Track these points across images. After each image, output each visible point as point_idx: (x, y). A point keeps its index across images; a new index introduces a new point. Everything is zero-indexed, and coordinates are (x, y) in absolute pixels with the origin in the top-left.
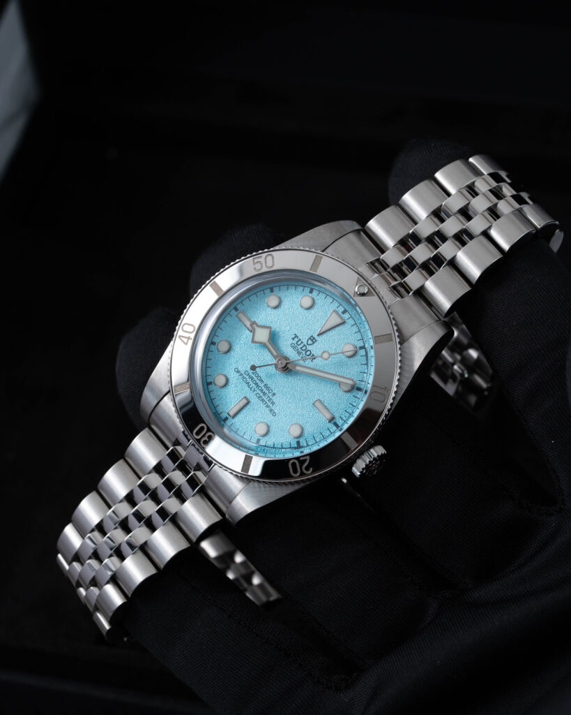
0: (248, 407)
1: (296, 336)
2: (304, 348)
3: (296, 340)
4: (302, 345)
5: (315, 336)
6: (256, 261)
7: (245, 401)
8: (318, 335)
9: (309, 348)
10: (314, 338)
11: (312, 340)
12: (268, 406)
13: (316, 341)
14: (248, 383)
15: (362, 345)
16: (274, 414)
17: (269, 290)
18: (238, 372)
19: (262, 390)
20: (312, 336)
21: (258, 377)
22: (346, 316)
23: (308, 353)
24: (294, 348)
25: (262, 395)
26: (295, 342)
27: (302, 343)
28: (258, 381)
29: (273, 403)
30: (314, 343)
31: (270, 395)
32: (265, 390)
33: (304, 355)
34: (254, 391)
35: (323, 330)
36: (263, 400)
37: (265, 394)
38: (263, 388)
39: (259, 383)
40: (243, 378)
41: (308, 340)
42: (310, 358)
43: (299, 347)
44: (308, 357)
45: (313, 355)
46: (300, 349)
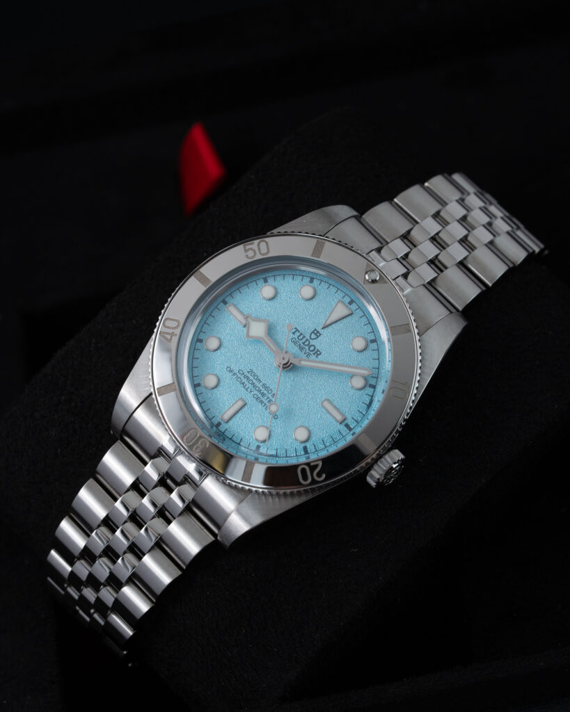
0: (245, 409)
1: (297, 330)
2: (306, 343)
3: (297, 334)
4: (304, 340)
5: (319, 329)
6: (247, 247)
7: (240, 404)
8: (323, 328)
9: (312, 342)
10: (318, 332)
11: (316, 334)
12: (267, 408)
13: (320, 334)
14: (243, 383)
15: (373, 338)
16: (275, 417)
17: (262, 281)
18: (231, 371)
19: (259, 391)
20: (315, 330)
21: (254, 376)
22: (354, 307)
23: (312, 348)
24: (295, 343)
25: (260, 396)
26: (296, 336)
27: (304, 337)
28: (254, 381)
30: (318, 337)
31: (270, 396)
32: (263, 390)
33: (307, 351)
34: (251, 391)
35: (328, 322)
36: (262, 402)
37: (263, 395)
38: (261, 388)
39: (256, 383)
40: (237, 378)
41: (311, 334)
42: (314, 354)
43: (301, 342)
44: (312, 353)
45: (318, 350)
46: (302, 345)
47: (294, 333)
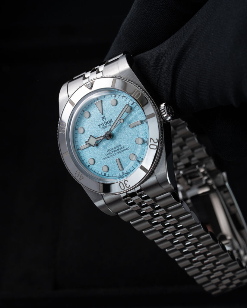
0: (121, 160)
1: (99, 125)
2: (106, 123)
3: (101, 126)
4: (104, 123)
5: (102, 116)
7: (118, 161)
8: (103, 114)
9: (106, 121)
10: (103, 117)
12: (124, 150)
13: (105, 117)
14: (111, 156)
15: (114, 96)
16: (128, 149)
17: (76, 131)
18: (105, 159)
20: (102, 118)
21: (110, 150)
23: (108, 122)
24: (104, 128)
26: (101, 127)
27: (103, 123)
29: (124, 147)
30: (105, 118)
32: (117, 149)
33: (109, 124)
34: (115, 154)
35: (101, 111)
36: (121, 152)
37: (118, 150)
38: (115, 149)
39: (113, 151)
40: (108, 157)
41: (103, 120)
42: (111, 122)
43: (104, 126)
44: (110, 123)
45: (110, 120)
46: (105, 126)
47: (100, 127)
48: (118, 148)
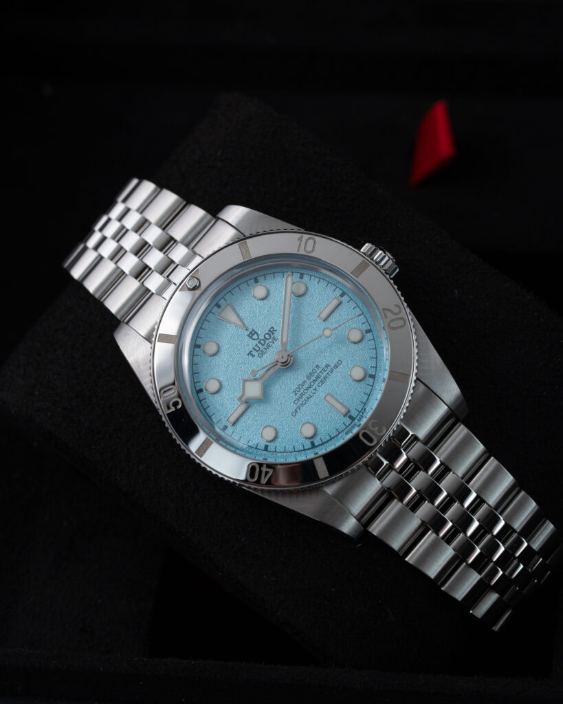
1: (250, 353)
2: (262, 342)
3: (254, 353)
4: (259, 345)
5: (247, 332)
7: (329, 398)
8: (246, 329)
9: (262, 337)
11: (253, 335)
12: (332, 371)
13: (253, 330)
14: (308, 398)
15: (253, 281)
16: (339, 363)
17: (200, 394)
18: (296, 411)
19: (314, 381)
20: (248, 335)
21: (299, 388)
23: (267, 336)
24: (263, 353)
25: (319, 380)
26: (256, 354)
28: (305, 387)
29: (327, 366)
30: (256, 332)
31: (318, 371)
32: (314, 378)
33: (270, 340)
34: (315, 389)
35: (240, 323)
36: (325, 378)
37: (318, 377)
38: (311, 380)
40: (302, 405)
42: (273, 334)
43: (262, 348)
44: (272, 336)
45: (269, 331)
46: (264, 346)
47: (253, 356)
48: (316, 375)
